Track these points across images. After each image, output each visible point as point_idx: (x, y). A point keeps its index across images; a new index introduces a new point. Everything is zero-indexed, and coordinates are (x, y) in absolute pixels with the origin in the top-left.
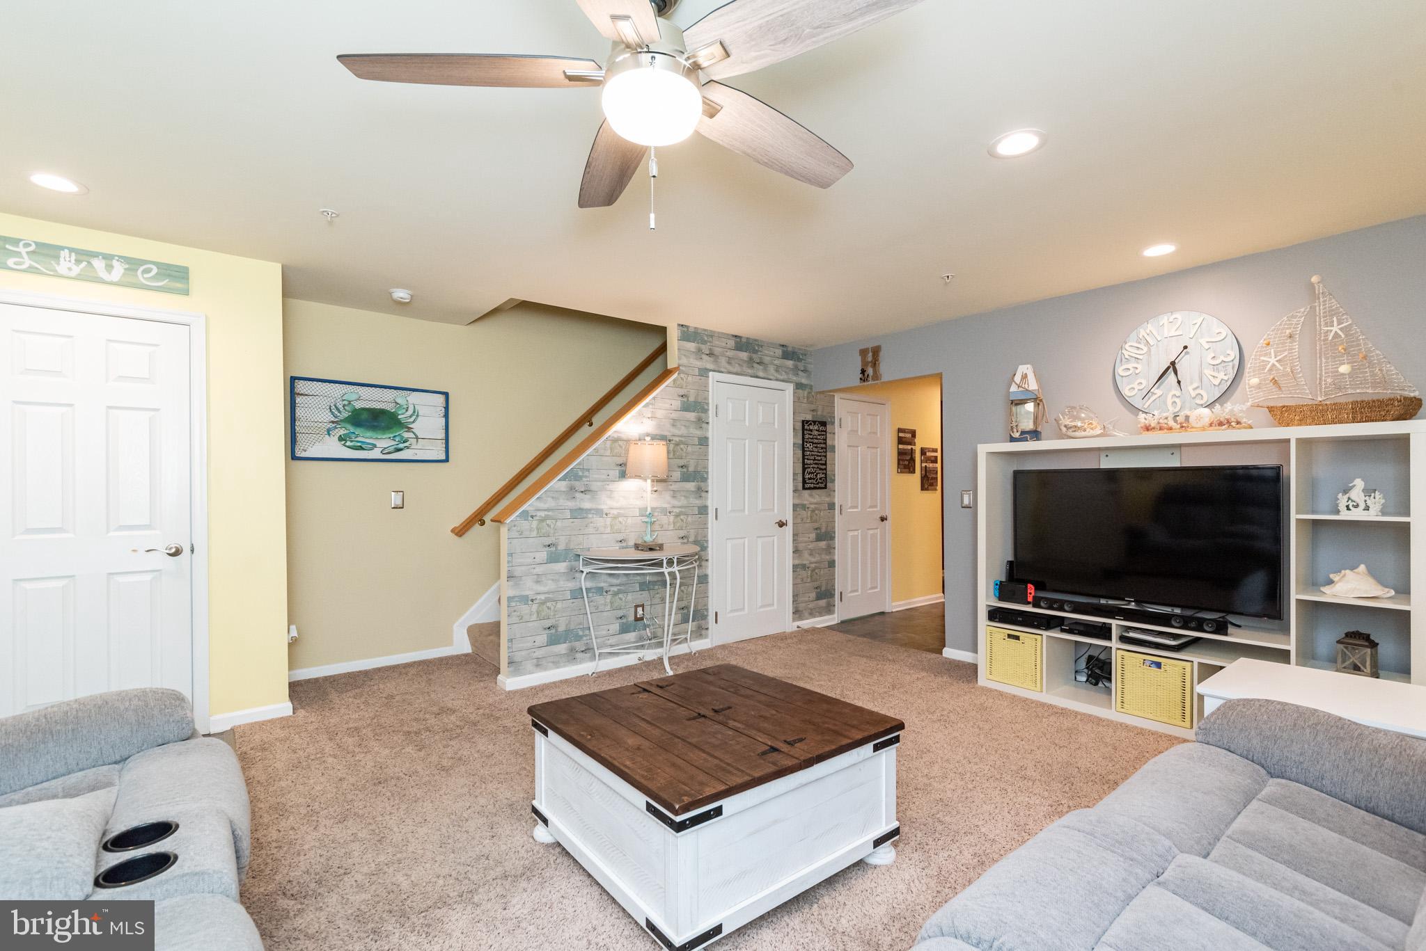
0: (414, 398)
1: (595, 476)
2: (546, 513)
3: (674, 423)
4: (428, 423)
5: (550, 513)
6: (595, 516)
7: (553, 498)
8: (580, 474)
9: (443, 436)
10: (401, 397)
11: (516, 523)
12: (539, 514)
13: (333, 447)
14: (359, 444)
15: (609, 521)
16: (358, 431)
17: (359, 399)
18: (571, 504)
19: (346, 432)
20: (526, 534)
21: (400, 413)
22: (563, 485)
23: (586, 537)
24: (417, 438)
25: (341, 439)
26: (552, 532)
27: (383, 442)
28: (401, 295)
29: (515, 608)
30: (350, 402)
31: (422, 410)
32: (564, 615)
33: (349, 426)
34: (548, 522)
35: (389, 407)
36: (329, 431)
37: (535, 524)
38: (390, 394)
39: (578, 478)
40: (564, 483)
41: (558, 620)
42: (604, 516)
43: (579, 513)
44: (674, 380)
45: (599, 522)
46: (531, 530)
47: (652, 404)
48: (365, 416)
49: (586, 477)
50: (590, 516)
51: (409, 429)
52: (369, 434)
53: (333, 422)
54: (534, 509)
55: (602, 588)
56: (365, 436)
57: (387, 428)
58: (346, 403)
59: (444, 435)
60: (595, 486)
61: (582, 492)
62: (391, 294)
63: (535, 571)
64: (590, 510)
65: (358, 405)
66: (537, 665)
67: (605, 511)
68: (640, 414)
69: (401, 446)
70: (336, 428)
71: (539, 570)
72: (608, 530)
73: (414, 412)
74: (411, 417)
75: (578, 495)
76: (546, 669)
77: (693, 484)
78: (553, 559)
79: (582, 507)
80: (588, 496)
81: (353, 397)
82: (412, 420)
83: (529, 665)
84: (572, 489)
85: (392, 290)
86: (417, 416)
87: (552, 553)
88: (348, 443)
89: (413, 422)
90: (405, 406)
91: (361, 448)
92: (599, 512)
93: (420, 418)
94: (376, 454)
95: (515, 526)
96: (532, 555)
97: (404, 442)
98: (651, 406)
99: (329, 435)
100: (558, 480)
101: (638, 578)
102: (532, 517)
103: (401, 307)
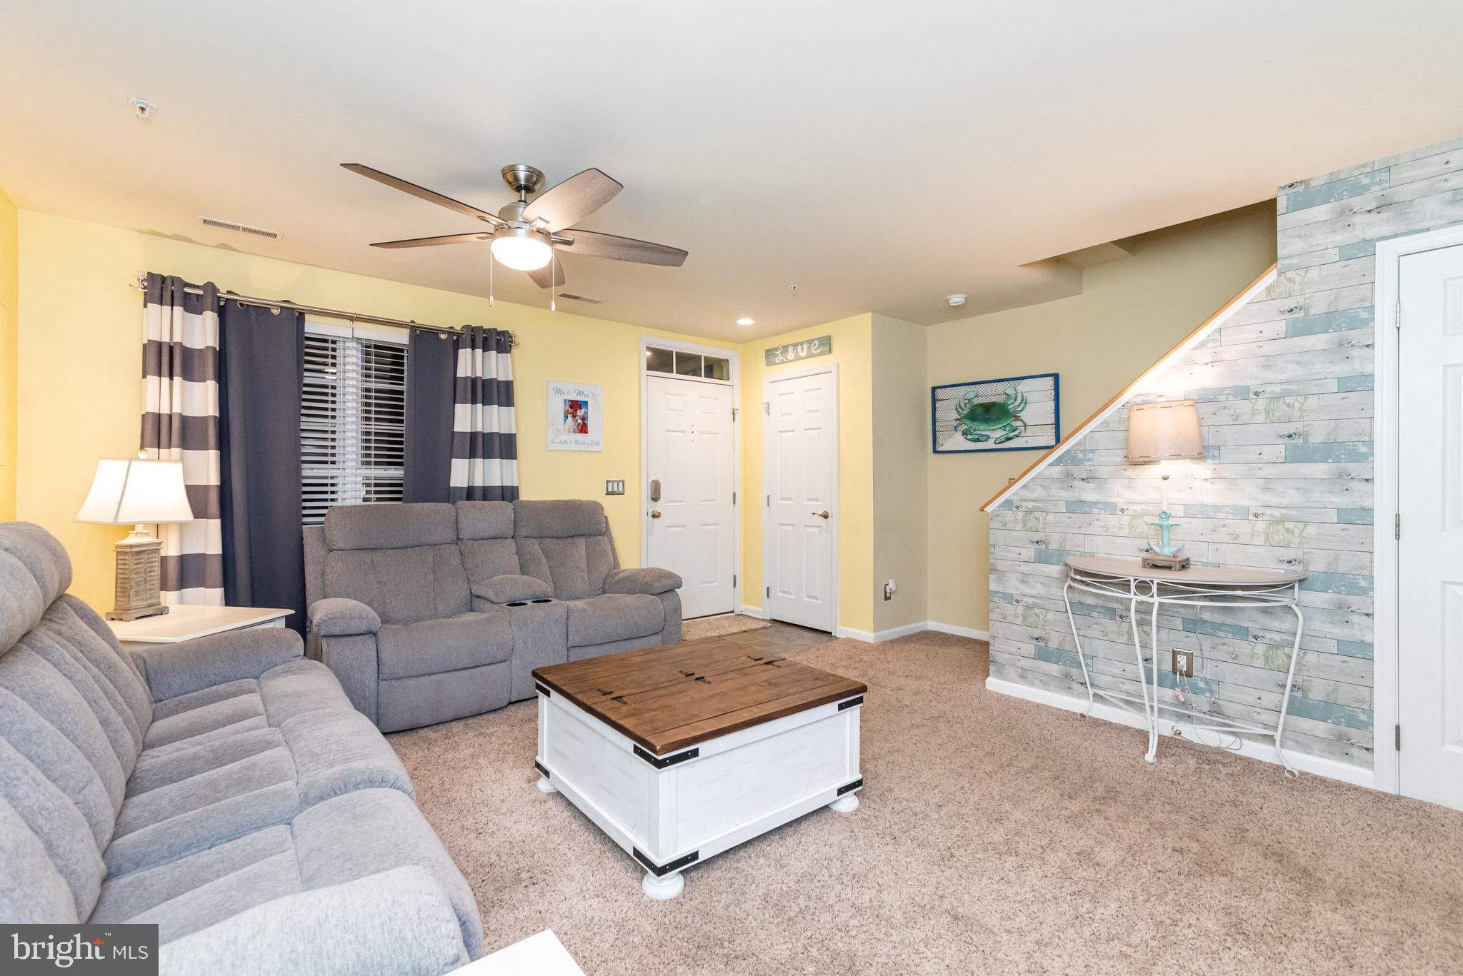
0: (1023, 386)
1: (1103, 459)
2: (1034, 504)
3: (1268, 362)
4: (1037, 408)
5: (1039, 505)
6: (1102, 512)
7: (1042, 486)
8: (1081, 456)
9: (1052, 420)
10: (1009, 388)
11: (999, 513)
12: (1025, 504)
13: (958, 441)
14: (976, 437)
15: (1125, 519)
16: (975, 425)
17: (977, 396)
18: (1066, 495)
19: (966, 427)
20: (1010, 525)
21: (1009, 403)
22: (1056, 471)
23: (1089, 538)
24: (1025, 426)
25: (964, 433)
26: (1041, 526)
27: (996, 433)
28: (957, 300)
29: (999, 605)
30: (970, 401)
31: (1030, 397)
32: (1057, 629)
33: (968, 422)
34: (1037, 514)
35: (999, 399)
36: (956, 427)
37: (1020, 515)
38: (1001, 387)
39: (1076, 462)
40: (1057, 469)
41: (1049, 633)
42: (1119, 512)
43: (1076, 507)
44: (1268, 289)
45: (1111, 520)
46: (1016, 522)
47: (1214, 340)
48: (979, 410)
49: (1089, 460)
50: (1096, 511)
51: (1017, 418)
52: (983, 426)
53: (957, 420)
54: (1019, 498)
55: (1114, 610)
56: (982, 429)
57: (998, 419)
58: (967, 401)
59: (1054, 419)
60: (1102, 472)
61: (1083, 480)
62: (948, 301)
63: (1020, 569)
64: (1096, 503)
65: (976, 401)
66: (1022, 677)
67: (1120, 506)
68: (1189, 361)
69: (1011, 435)
70: (960, 424)
71: (1025, 568)
72: (1125, 532)
73: (1022, 400)
74: (1019, 405)
75: (1077, 484)
76: (1032, 685)
77: (1324, 466)
78: (1043, 558)
79: (1083, 498)
80: (1092, 485)
81: (971, 396)
82: (1020, 409)
83: (1013, 672)
84: (1069, 476)
85: (948, 298)
86: (1026, 403)
87: (1041, 551)
88: (969, 437)
89: (1021, 410)
90: (1014, 396)
91: (978, 440)
92: (1110, 507)
93: (1028, 405)
94: (990, 444)
95: (997, 516)
96: (1019, 550)
97: (1014, 431)
98: (1210, 345)
99: (956, 430)
100: (1050, 465)
101: (1182, 610)
102: (1017, 507)
103: (959, 312)
